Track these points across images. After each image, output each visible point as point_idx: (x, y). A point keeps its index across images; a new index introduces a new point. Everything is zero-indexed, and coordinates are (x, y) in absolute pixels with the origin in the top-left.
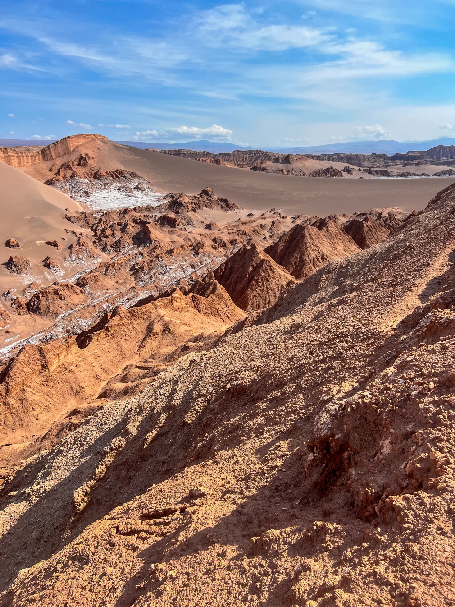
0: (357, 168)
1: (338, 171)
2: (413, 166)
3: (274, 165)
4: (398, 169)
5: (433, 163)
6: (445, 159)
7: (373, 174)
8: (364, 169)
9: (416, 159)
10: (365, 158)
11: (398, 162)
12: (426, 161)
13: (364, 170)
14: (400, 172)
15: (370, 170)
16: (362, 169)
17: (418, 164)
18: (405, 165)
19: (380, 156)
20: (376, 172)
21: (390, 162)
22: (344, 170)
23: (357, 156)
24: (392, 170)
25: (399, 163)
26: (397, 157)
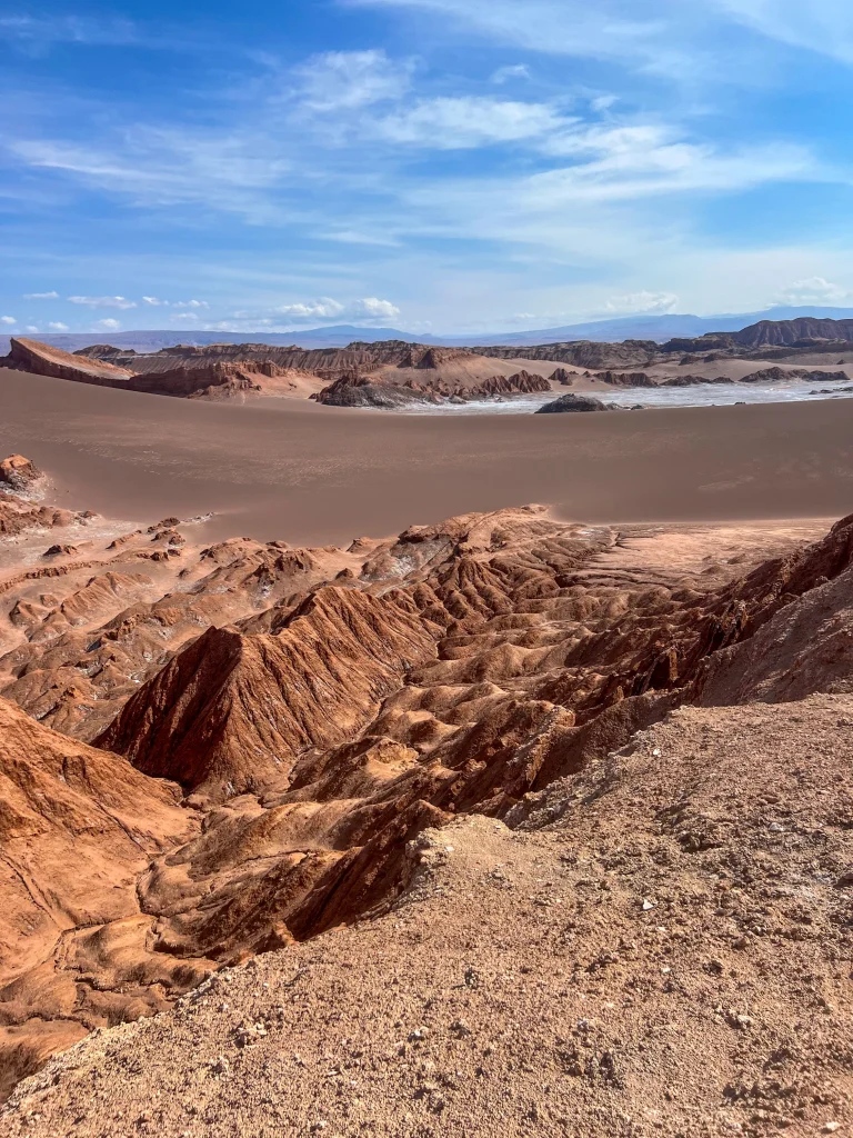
0: (581, 371)
1: (541, 379)
2: (701, 363)
3: (401, 371)
4: (670, 370)
5: (744, 356)
6: (767, 347)
7: (616, 383)
8: (596, 372)
9: (712, 348)
10: (608, 349)
11: (675, 355)
12: (731, 351)
13: (597, 376)
14: (673, 376)
15: (608, 374)
16: (592, 372)
17: (710, 359)
18: (685, 361)
19: (641, 345)
20: (622, 377)
21: (659, 357)
22: (553, 378)
23: (594, 346)
24: (656, 373)
25: (678, 357)
26: (675, 346)
